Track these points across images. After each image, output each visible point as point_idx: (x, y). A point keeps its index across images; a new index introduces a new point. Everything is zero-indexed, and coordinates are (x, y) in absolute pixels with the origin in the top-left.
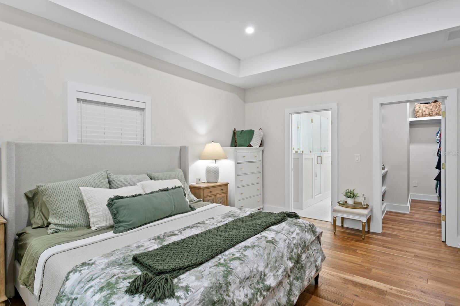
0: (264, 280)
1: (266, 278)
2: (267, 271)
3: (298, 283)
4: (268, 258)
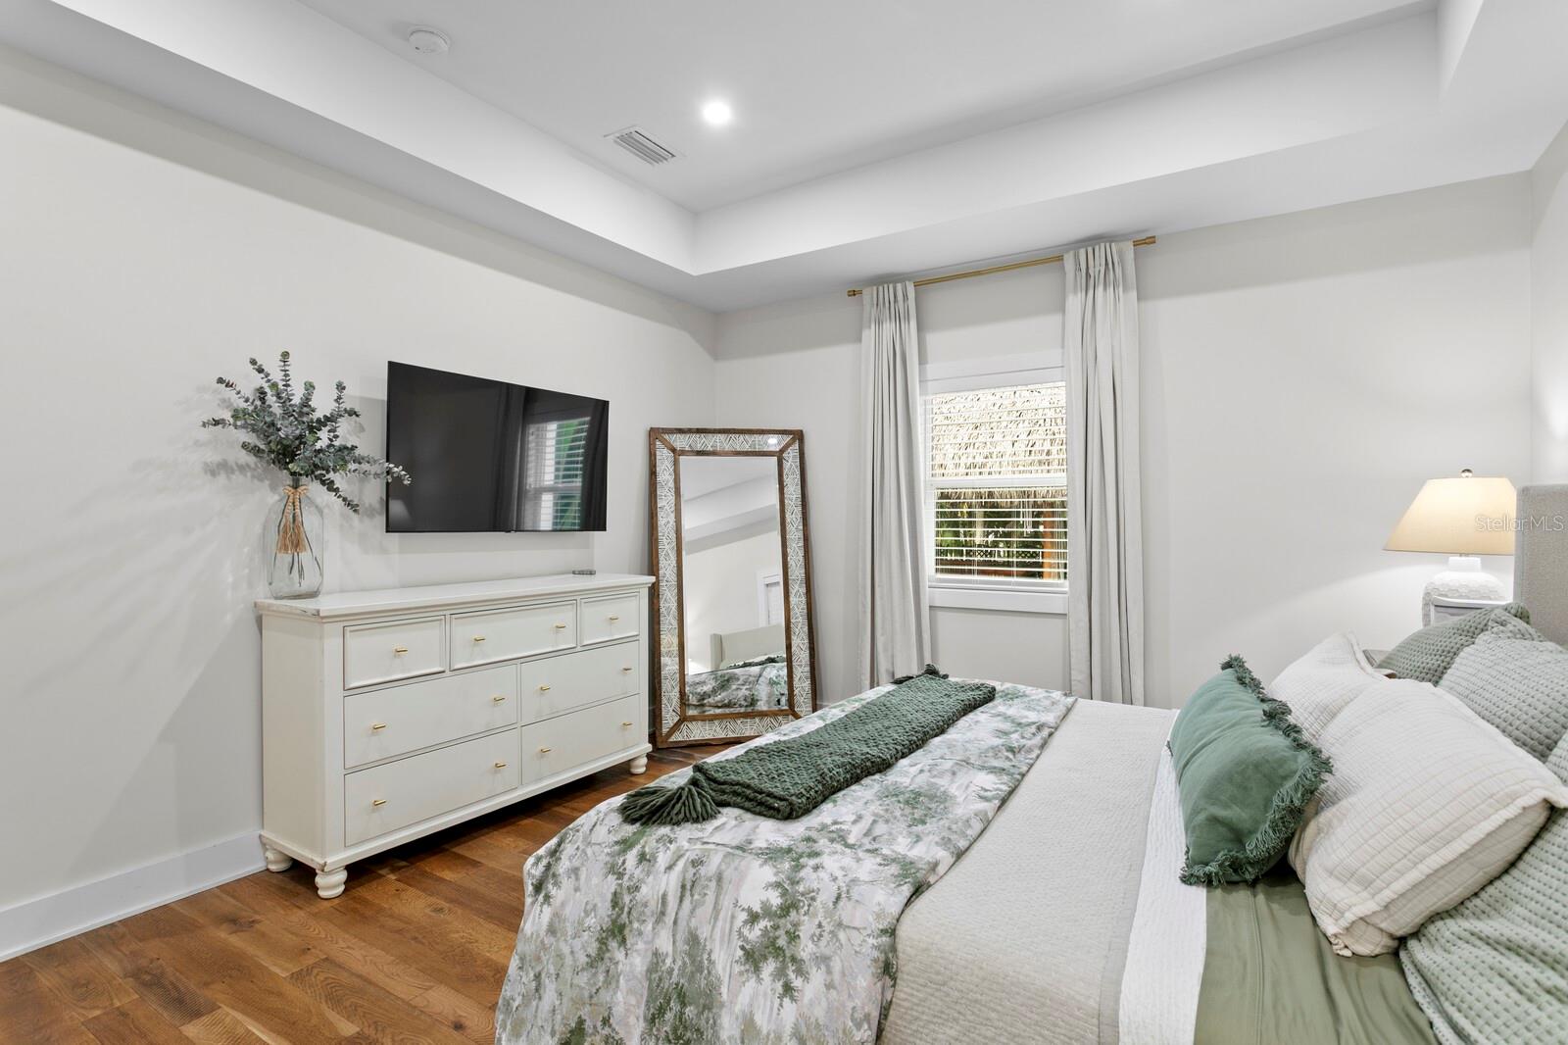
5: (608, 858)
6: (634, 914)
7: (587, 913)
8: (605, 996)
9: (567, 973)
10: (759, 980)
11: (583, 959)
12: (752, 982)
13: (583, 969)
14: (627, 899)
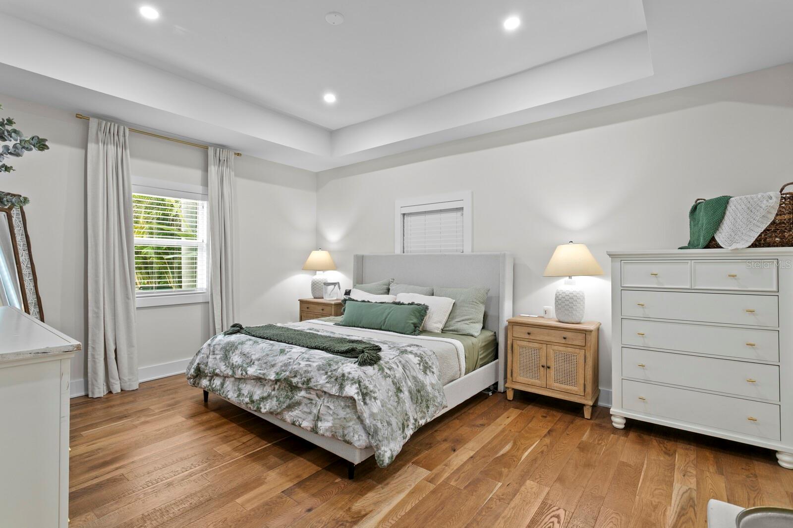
0: (251, 366)
1: (252, 366)
2: (256, 363)
3: (275, 402)
4: (264, 356)
5: (382, 375)
6: (400, 382)
7: (388, 393)
8: (404, 408)
9: (394, 412)
10: (428, 375)
11: (396, 404)
12: (427, 377)
13: (397, 406)
14: (395, 380)
